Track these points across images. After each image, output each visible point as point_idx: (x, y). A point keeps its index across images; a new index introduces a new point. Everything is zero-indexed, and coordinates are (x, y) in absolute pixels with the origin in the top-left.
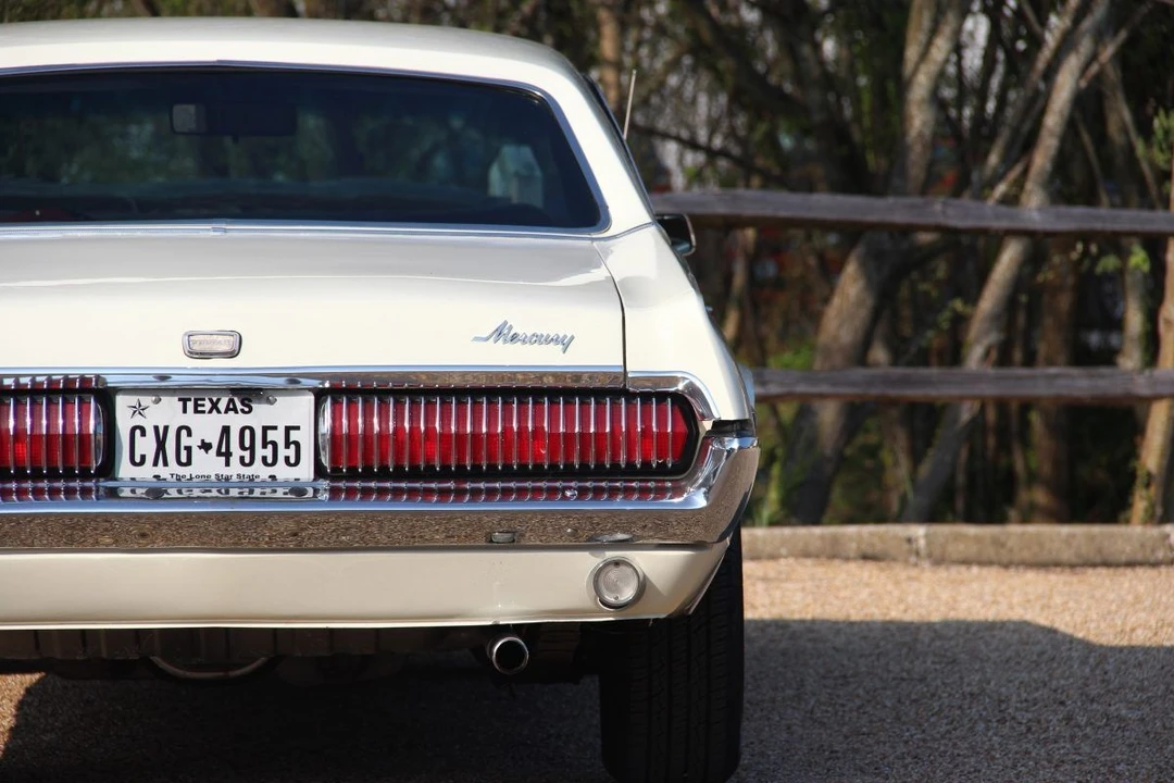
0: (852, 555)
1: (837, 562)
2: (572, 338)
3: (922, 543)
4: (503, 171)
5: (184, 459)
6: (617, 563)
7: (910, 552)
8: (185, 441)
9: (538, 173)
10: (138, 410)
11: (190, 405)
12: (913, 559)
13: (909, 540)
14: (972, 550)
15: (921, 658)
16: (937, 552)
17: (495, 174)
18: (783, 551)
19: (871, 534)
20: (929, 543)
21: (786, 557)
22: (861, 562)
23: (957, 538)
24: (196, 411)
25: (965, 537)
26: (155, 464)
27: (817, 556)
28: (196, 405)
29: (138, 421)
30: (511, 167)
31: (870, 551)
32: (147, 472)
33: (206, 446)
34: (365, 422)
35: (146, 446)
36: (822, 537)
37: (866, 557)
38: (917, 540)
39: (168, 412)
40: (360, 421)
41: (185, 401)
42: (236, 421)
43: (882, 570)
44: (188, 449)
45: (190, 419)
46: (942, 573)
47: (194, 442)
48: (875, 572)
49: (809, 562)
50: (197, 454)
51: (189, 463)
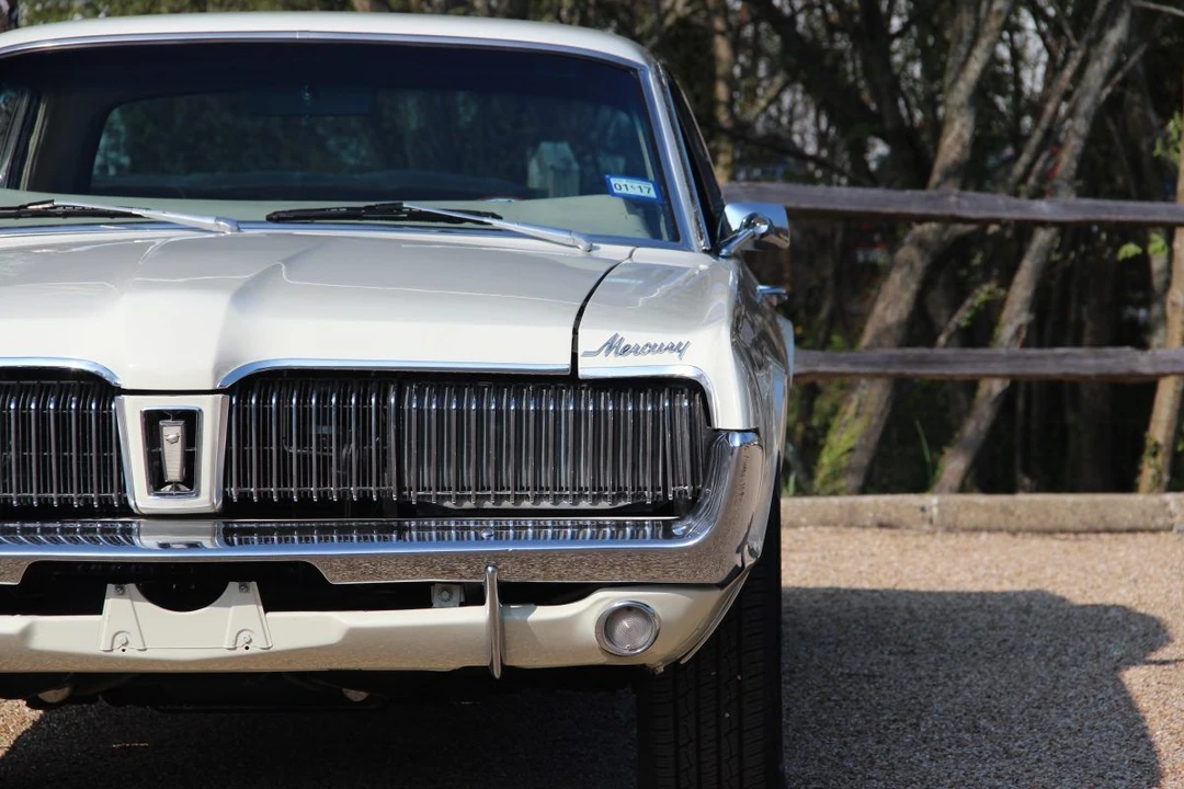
0: (868, 523)
1: (854, 530)
3: (935, 511)
4: (541, 165)
7: (923, 519)
9: (575, 166)
12: (927, 527)
13: (923, 509)
14: (982, 518)
16: (949, 520)
17: (534, 168)
18: (804, 520)
19: (887, 504)
20: (942, 512)
21: (806, 526)
22: (877, 530)
23: (968, 506)
25: (976, 505)
27: (836, 525)
30: (549, 161)
31: (885, 519)
36: (840, 506)
37: (881, 525)
38: (930, 508)
43: (893, 536)
46: (952, 540)
48: (888, 540)
49: (827, 530)
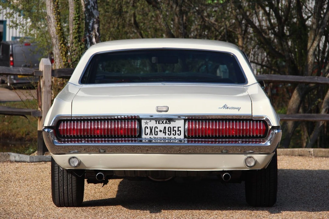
0: (297, 155)
1: (293, 156)
2: (240, 108)
3: (312, 152)
4: (220, 71)
5: (156, 134)
6: (250, 157)
7: (310, 154)
8: (156, 130)
9: (228, 71)
10: (146, 123)
11: (157, 122)
12: (310, 156)
13: (309, 152)
14: (324, 154)
15: (314, 178)
16: (316, 154)
17: (218, 71)
18: (281, 154)
19: (301, 150)
20: (314, 153)
21: (282, 155)
22: (299, 157)
23: (320, 151)
24: (159, 123)
25: (322, 151)
26: (150, 135)
27: (289, 155)
28: (159, 122)
29: (146, 125)
30: (222, 69)
31: (301, 154)
32: (148, 137)
33: (161, 131)
34: (195, 126)
35: (148, 131)
36: (290, 151)
37: (300, 155)
38: (311, 152)
39: (152, 124)
40: (194, 126)
41: (156, 121)
42: (167, 126)
43: (303, 158)
44: (157, 132)
45: (157, 125)
46: (317, 159)
47: (158, 130)
48: (302, 159)
49: (287, 156)
50: (159, 133)
51: (157, 135)
